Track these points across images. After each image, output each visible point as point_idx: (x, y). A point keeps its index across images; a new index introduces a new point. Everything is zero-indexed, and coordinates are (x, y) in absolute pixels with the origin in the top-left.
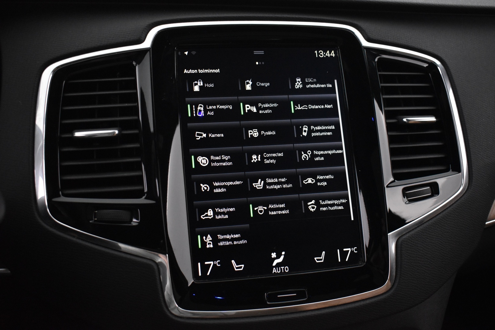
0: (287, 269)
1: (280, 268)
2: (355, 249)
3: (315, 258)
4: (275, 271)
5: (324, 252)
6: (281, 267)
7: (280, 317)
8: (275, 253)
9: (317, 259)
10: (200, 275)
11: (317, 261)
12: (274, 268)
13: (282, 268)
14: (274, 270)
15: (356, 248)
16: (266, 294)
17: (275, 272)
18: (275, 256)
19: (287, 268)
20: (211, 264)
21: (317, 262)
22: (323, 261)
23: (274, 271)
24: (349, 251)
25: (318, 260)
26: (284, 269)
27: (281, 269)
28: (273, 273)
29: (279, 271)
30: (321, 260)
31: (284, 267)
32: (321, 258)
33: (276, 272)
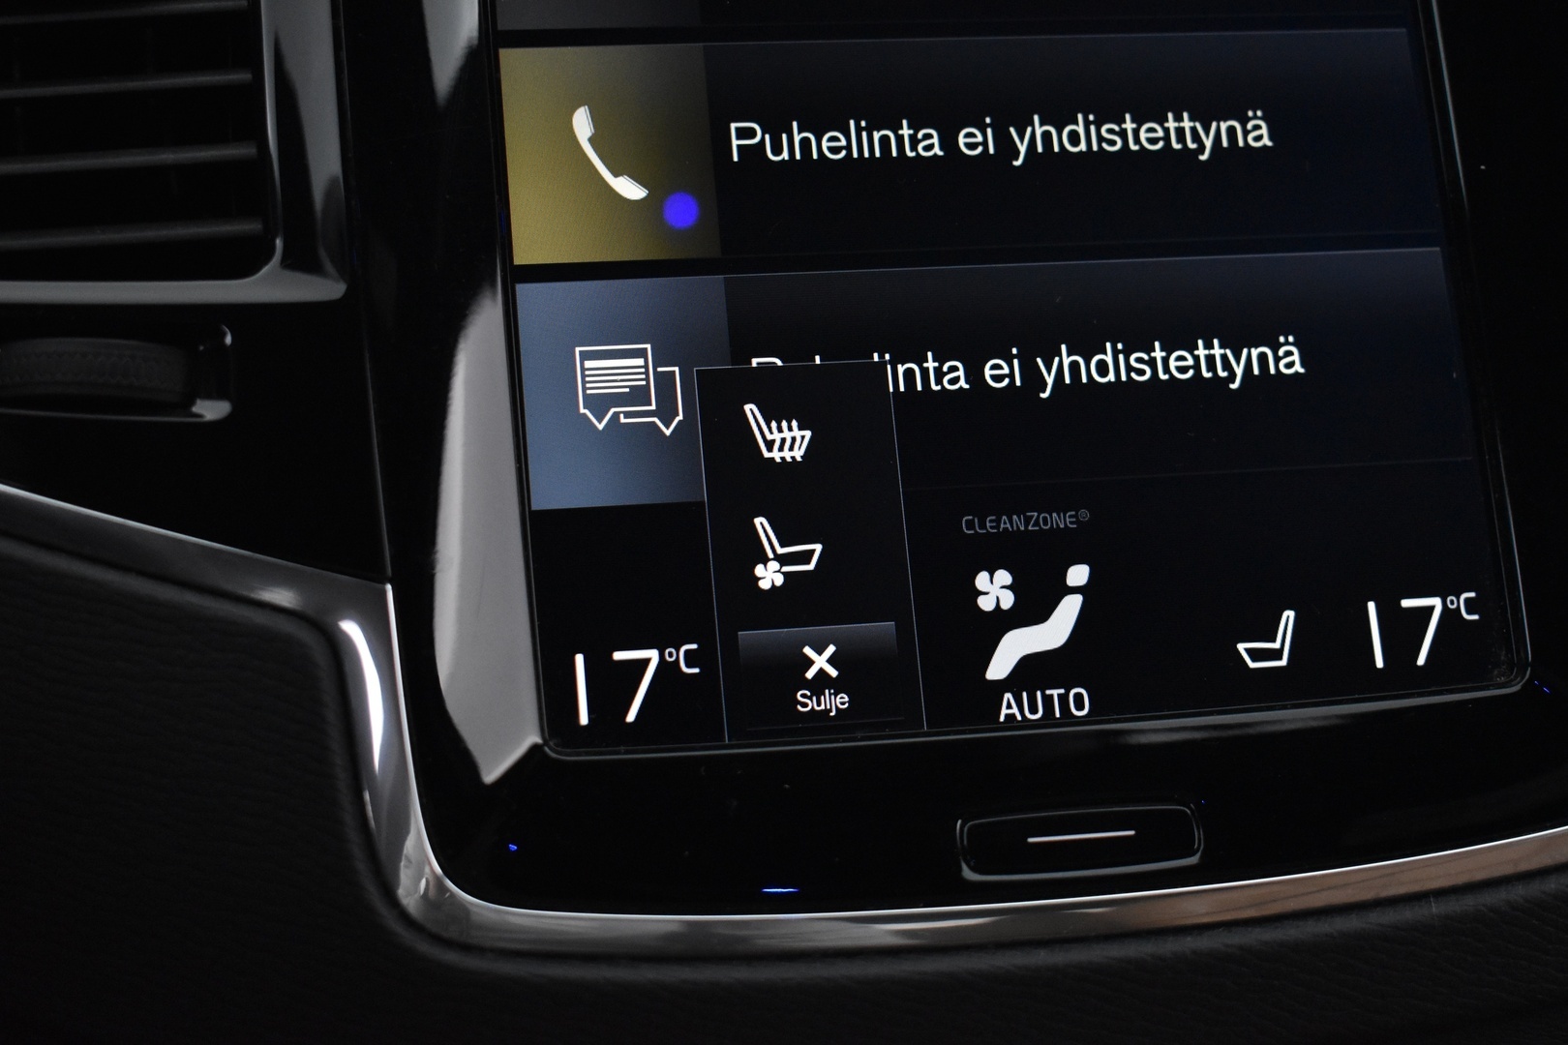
0: (1080, 702)
1: (1039, 693)
2: (1467, 600)
3: (1241, 647)
4: (1015, 710)
5: (1289, 615)
6: (1048, 692)
7: (1042, 958)
8: (1004, 577)
9: (1248, 651)
10: (584, 719)
11: (1254, 660)
12: (1008, 696)
13: (1052, 696)
14: (1009, 706)
15: (1472, 595)
16: (959, 822)
17: (1010, 717)
18: (1008, 600)
19: (1079, 698)
20: (647, 661)
21: (1252, 665)
22: (1284, 662)
23: (1004, 711)
24: (1432, 609)
25: (1256, 655)
26: (1063, 699)
27: (1048, 701)
28: (1002, 719)
29: (1033, 710)
30: (1276, 654)
31: (1062, 691)
32: (1277, 645)
33: (1019, 718)
